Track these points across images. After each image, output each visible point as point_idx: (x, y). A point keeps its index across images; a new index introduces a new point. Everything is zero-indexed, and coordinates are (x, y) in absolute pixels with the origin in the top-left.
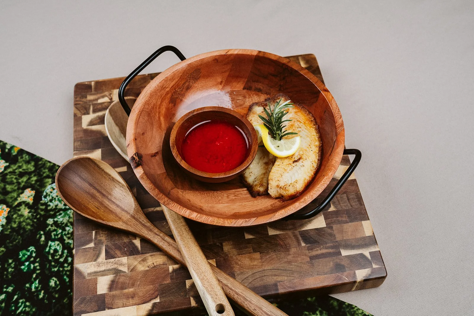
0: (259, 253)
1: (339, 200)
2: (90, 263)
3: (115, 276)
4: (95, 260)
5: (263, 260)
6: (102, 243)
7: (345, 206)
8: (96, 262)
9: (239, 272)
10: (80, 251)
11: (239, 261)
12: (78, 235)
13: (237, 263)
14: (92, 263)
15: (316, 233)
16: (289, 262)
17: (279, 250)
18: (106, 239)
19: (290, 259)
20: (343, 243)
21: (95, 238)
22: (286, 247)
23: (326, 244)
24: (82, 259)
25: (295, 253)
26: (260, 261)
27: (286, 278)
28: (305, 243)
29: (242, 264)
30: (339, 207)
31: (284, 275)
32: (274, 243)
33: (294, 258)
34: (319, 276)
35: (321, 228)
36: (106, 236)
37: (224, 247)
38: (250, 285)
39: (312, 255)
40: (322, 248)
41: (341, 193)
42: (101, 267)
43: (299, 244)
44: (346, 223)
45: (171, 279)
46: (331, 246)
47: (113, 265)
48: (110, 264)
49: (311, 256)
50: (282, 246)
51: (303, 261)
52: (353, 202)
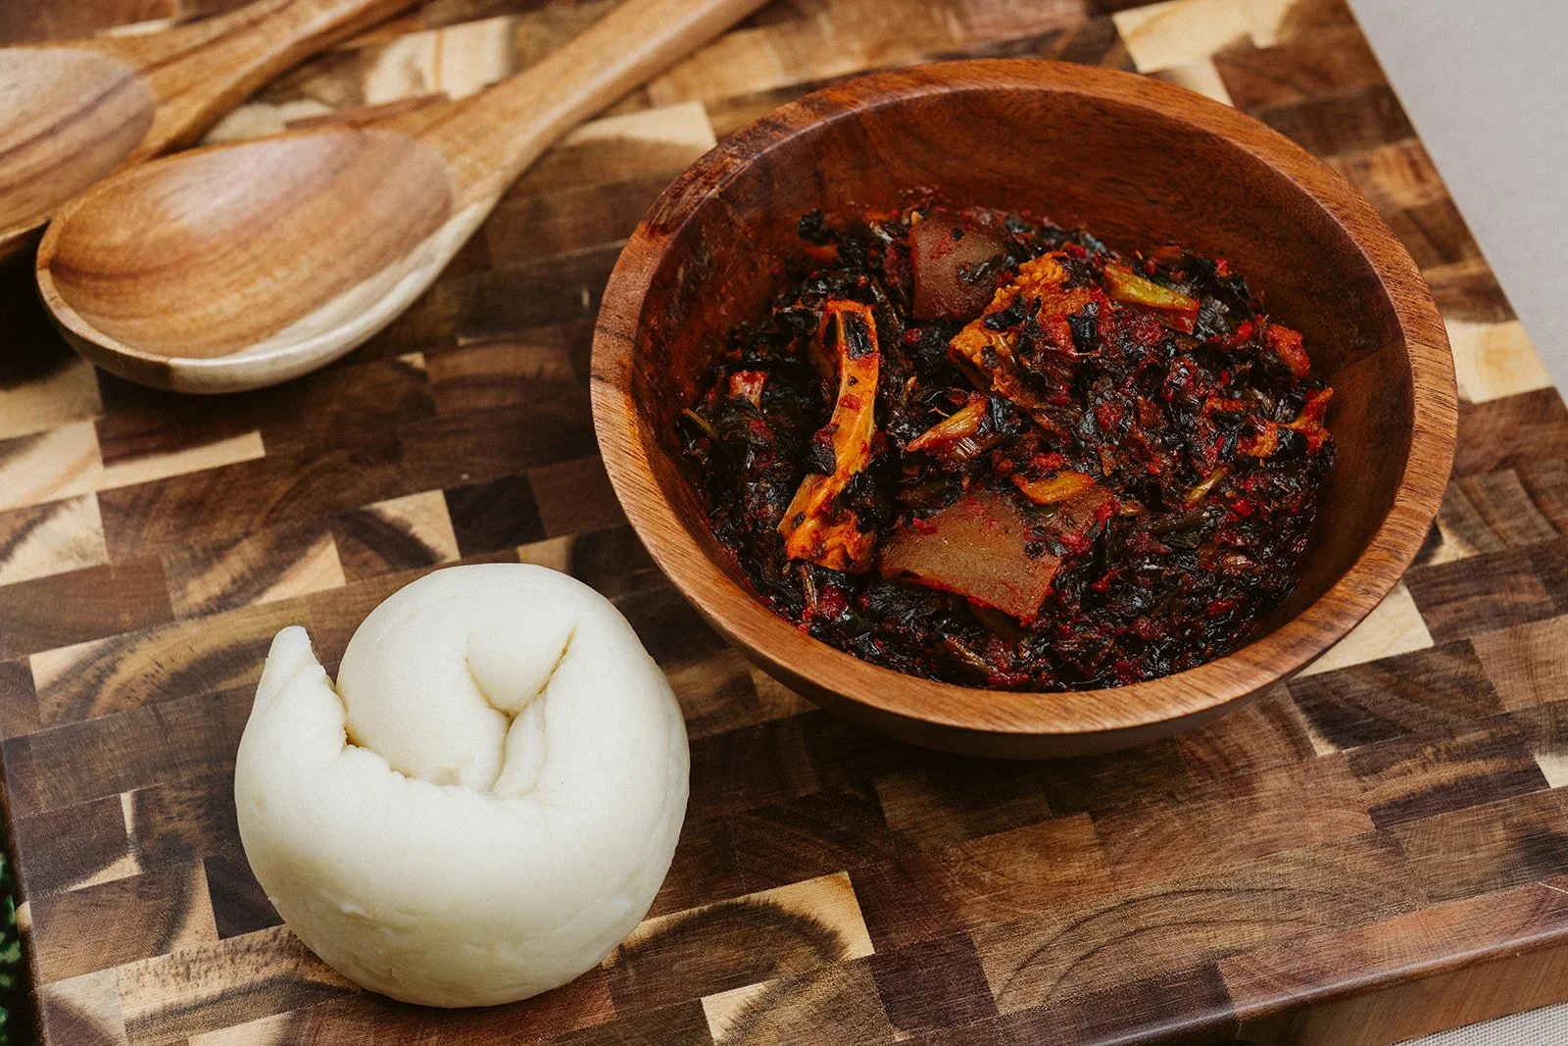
0: (1086, 815)
1: (1482, 501)
2: (132, 966)
3: (291, 1021)
4: (161, 948)
5: (1116, 851)
6: (187, 853)
7: (1521, 531)
8: (167, 956)
9: (995, 924)
10: (62, 906)
11: (984, 866)
12: (32, 821)
13: (971, 882)
14: (142, 963)
15: (1383, 686)
16: (1265, 850)
17: (1195, 788)
18: (205, 830)
19: (1264, 832)
20: (1544, 722)
21: (137, 829)
22: (1232, 772)
23: (1451, 733)
24: (81, 948)
25: (1283, 800)
26: (1098, 854)
27: (1259, 933)
28: (1333, 738)
29: (1001, 881)
30: (1486, 537)
31: (1243, 915)
32: (1159, 758)
33: (1285, 824)
34: (1441, 904)
35: (1405, 656)
36: (201, 811)
37: (885, 805)
38: (1066, 984)
39: (1382, 802)
40: (1432, 757)
41: (1487, 468)
42: (201, 982)
43: (1302, 750)
44: (1539, 619)
45: (618, 1000)
46: (1480, 744)
47: (267, 964)
48: (252, 957)
49: (1379, 808)
50: (1204, 768)
51: (1341, 837)
52: (1559, 505)
